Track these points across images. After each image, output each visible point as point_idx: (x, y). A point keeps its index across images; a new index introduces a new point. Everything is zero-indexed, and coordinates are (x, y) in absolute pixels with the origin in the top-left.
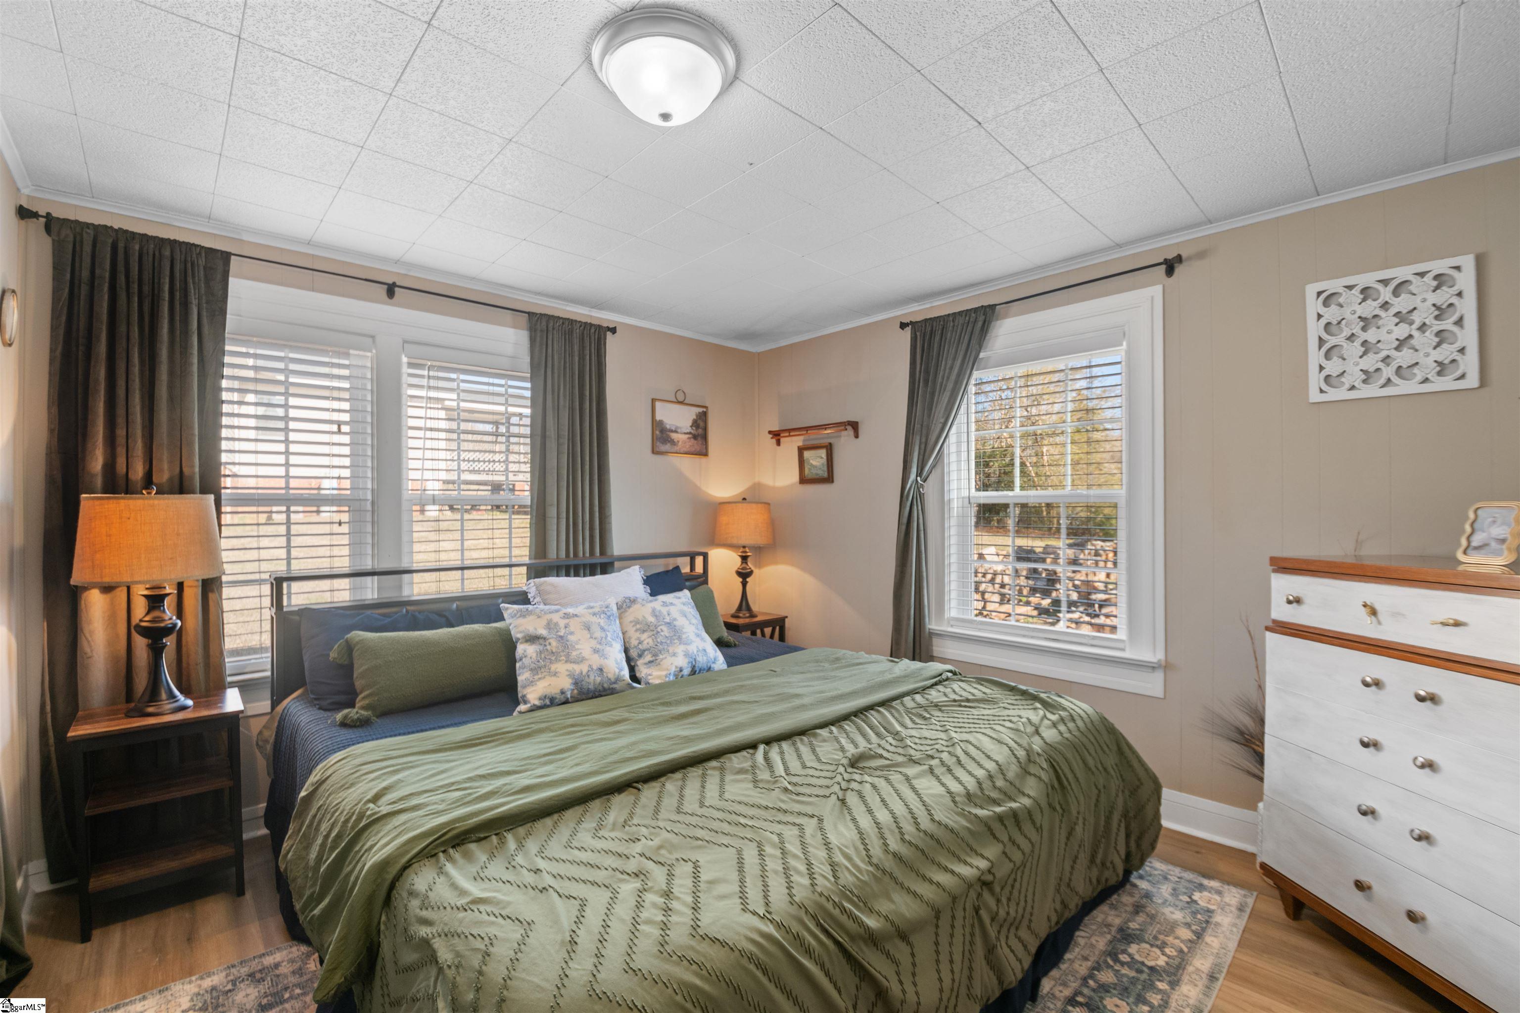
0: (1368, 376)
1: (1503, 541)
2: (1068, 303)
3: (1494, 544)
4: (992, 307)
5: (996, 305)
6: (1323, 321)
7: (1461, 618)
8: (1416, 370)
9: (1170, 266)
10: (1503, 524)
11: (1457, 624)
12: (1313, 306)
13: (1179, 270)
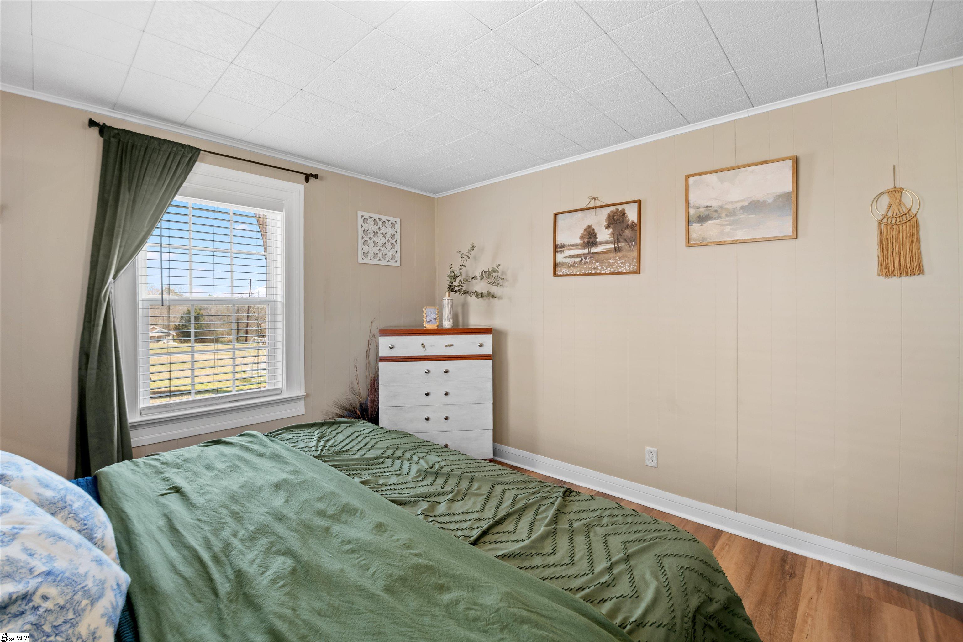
0: (375, 255)
1: (435, 319)
2: (250, 172)
3: (433, 320)
4: (198, 150)
5: (200, 150)
6: (363, 229)
7: (452, 343)
8: (386, 256)
9: (308, 177)
10: (434, 314)
11: (450, 346)
12: (360, 221)
13: (312, 180)
